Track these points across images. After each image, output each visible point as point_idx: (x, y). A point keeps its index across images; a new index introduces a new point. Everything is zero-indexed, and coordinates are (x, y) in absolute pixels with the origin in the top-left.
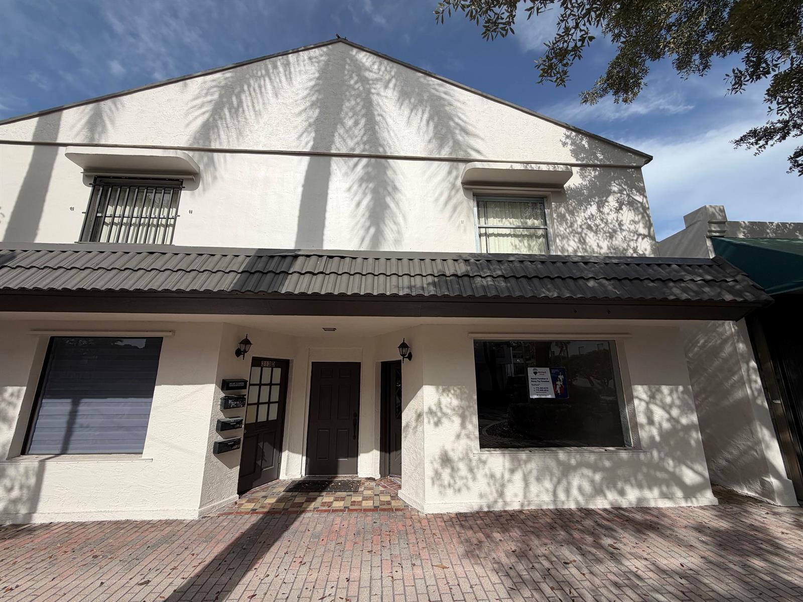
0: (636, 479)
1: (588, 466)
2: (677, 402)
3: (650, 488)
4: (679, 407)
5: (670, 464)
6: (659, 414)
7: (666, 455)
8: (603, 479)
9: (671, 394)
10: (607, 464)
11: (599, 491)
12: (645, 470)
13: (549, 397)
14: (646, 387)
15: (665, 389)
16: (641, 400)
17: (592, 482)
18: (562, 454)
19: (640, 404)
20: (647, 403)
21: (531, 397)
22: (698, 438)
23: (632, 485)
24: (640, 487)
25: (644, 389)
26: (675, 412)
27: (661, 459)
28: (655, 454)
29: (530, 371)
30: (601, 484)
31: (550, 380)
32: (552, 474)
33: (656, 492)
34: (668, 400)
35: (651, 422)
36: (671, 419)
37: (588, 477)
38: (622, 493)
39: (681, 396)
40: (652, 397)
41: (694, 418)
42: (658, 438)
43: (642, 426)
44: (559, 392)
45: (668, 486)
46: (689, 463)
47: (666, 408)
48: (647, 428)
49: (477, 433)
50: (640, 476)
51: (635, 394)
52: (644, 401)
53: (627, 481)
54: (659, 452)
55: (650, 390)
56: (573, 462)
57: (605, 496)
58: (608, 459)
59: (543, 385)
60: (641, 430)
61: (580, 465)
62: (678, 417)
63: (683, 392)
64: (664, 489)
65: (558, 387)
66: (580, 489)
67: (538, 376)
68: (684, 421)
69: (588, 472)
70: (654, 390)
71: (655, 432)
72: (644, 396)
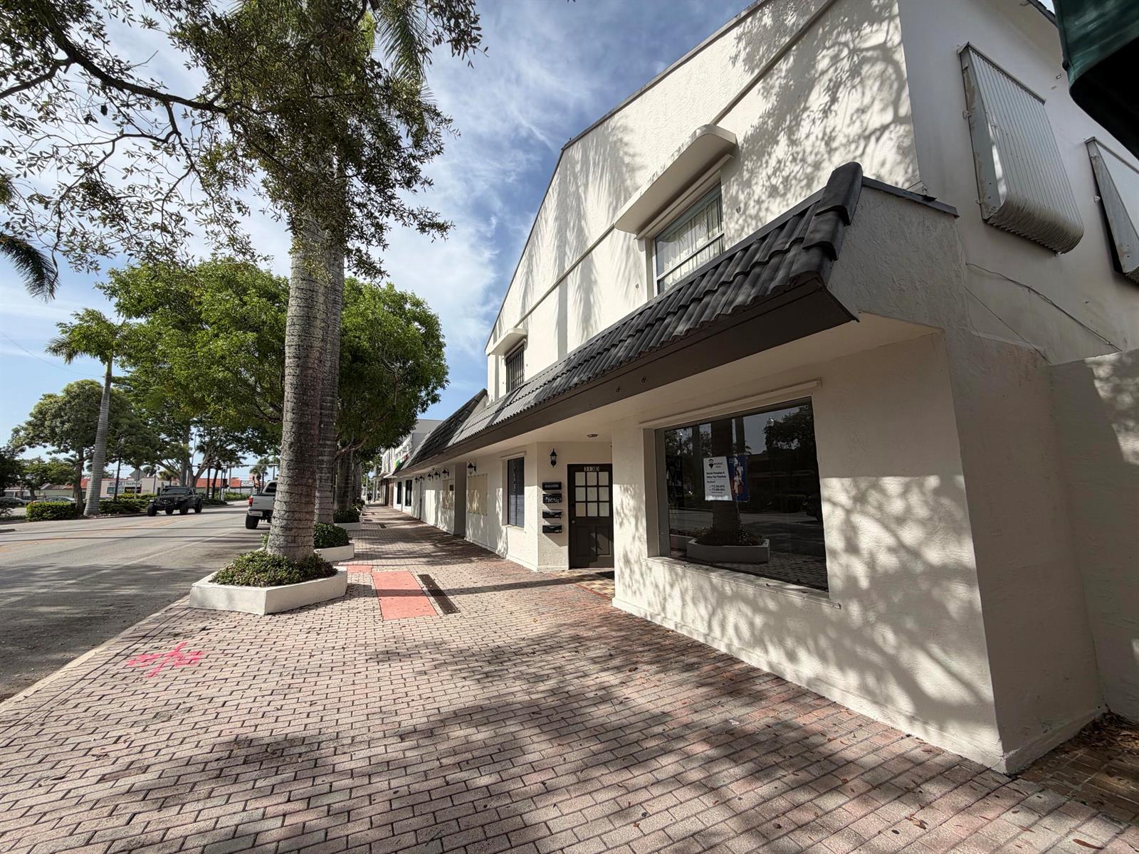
0: (816, 643)
1: (746, 601)
2: (922, 512)
3: (841, 667)
4: (922, 523)
5: (887, 637)
6: (871, 533)
7: (882, 618)
8: (766, 625)
9: (904, 494)
10: (772, 605)
11: (758, 641)
12: (832, 634)
13: (726, 498)
14: (847, 481)
15: (892, 484)
16: (835, 504)
17: (752, 625)
18: (715, 577)
19: (833, 512)
20: (848, 512)
21: (706, 499)
22: (971, 603)
23: (809, 651)
24: (823, 658)
25: (843, 484)
26: (910, 535)
27: (866, 623)
28: (855, 609)
29: (706, 461)
30: (762, 632)
31: (727, 474)
32: (706, 599)
33: (852, 679)
34: (897, 506)
35: (852, 548)
36: (900, 548)
37: (747, 616)
38: (792, 657)
39: (930, 499)
40: (860, 499)
41: (965, 553)
42: (864, 583)
43: (834, 553)
44: (737, 492)
45: (879, 679)
46: (936, 650)
47: (892, 523)
48: (845, 559)
49: (645, 537)
50: (823, 642)
51: (825, 493)
52: (842, 507)
53: (801, 640)
54: (865, 609)
55: (856, 486)
56: (728, 589)
57: (766, 651)
58: (773, 599)
59: (719, 482)
60: (832, 562)
61: (737, 597)
62: (920, 544)
63: (937, 492)
64: (871, 681)
65: (736, 484)
66: (736, 628)
67: (715, 469)
68: (934, 555)
69: (747, 610)
70: (863, 485)
71: (860, 570)
72: (843, 498)
